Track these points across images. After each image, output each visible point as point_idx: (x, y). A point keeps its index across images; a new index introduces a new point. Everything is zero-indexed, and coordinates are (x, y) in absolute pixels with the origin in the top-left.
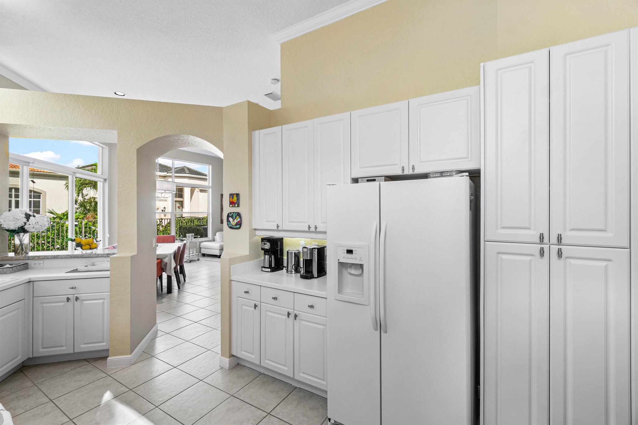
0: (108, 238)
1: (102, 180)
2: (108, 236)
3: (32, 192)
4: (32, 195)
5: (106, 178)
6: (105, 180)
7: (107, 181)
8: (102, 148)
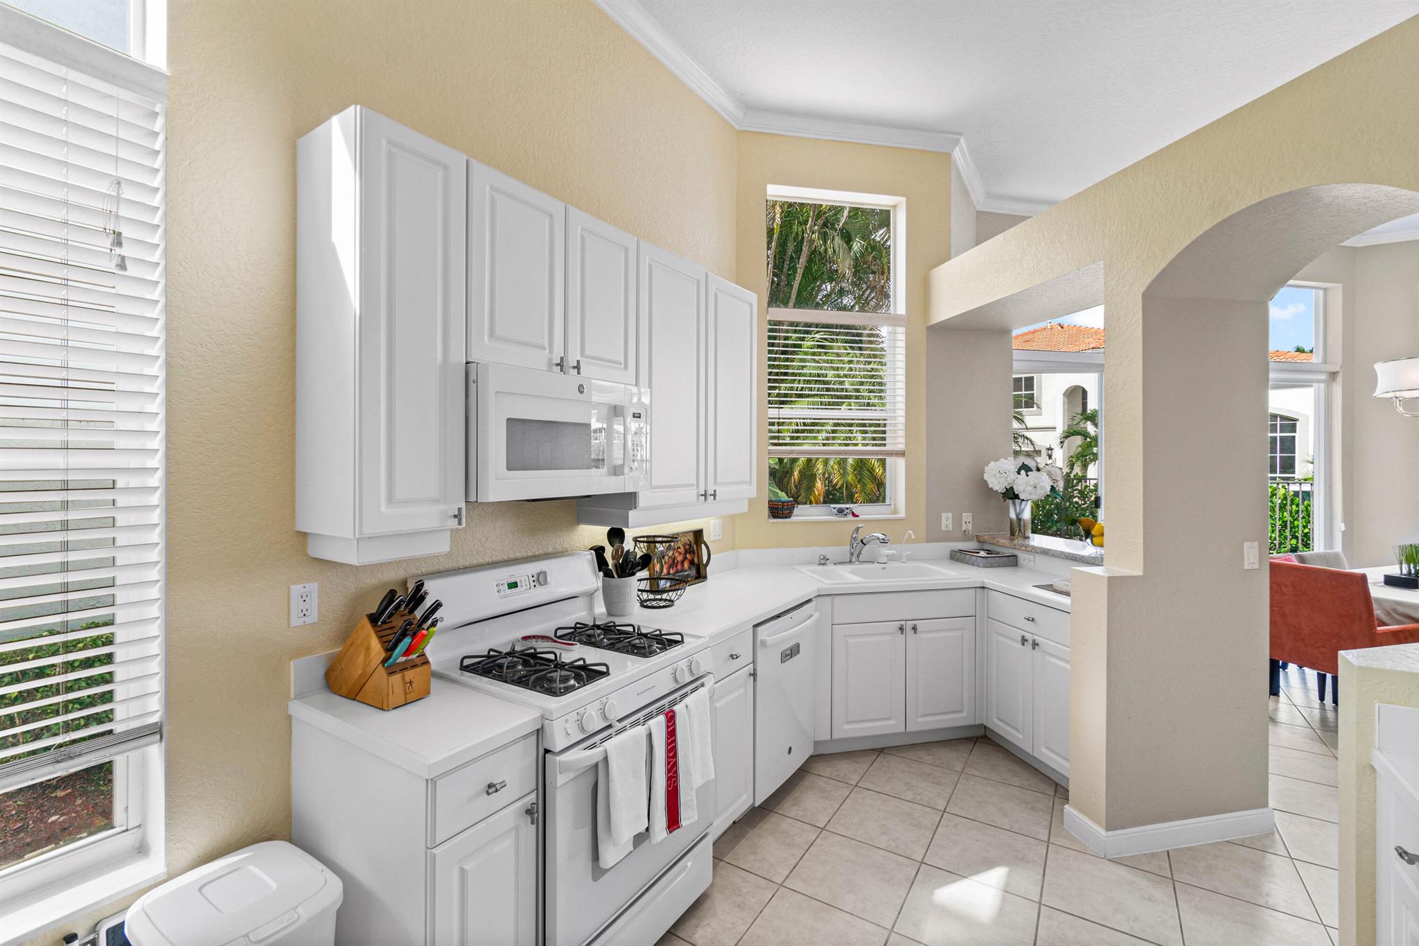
0: (1343, 533)
1: (1323, 377)
2: (1342, 527)
3: (1278, 419)
4: (1278, 425)
5: (1335, 370)
6: (1333, 375)
7: (1340, 378)
8: (1325, 290)
